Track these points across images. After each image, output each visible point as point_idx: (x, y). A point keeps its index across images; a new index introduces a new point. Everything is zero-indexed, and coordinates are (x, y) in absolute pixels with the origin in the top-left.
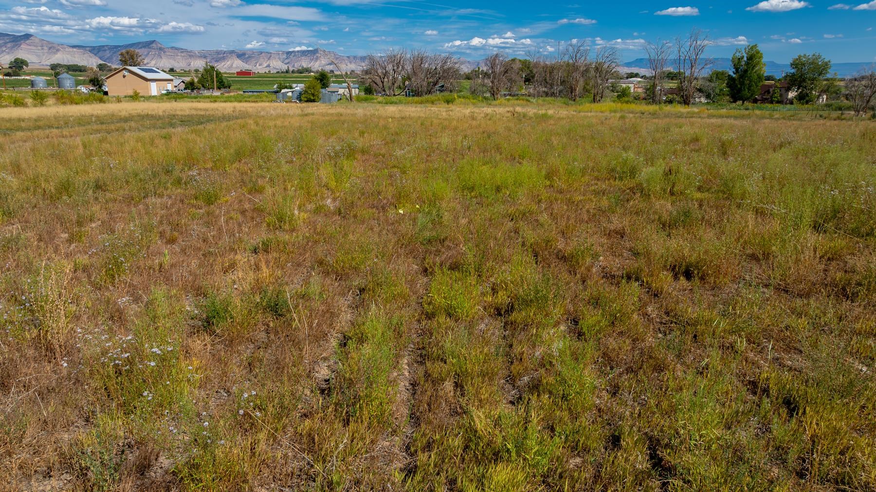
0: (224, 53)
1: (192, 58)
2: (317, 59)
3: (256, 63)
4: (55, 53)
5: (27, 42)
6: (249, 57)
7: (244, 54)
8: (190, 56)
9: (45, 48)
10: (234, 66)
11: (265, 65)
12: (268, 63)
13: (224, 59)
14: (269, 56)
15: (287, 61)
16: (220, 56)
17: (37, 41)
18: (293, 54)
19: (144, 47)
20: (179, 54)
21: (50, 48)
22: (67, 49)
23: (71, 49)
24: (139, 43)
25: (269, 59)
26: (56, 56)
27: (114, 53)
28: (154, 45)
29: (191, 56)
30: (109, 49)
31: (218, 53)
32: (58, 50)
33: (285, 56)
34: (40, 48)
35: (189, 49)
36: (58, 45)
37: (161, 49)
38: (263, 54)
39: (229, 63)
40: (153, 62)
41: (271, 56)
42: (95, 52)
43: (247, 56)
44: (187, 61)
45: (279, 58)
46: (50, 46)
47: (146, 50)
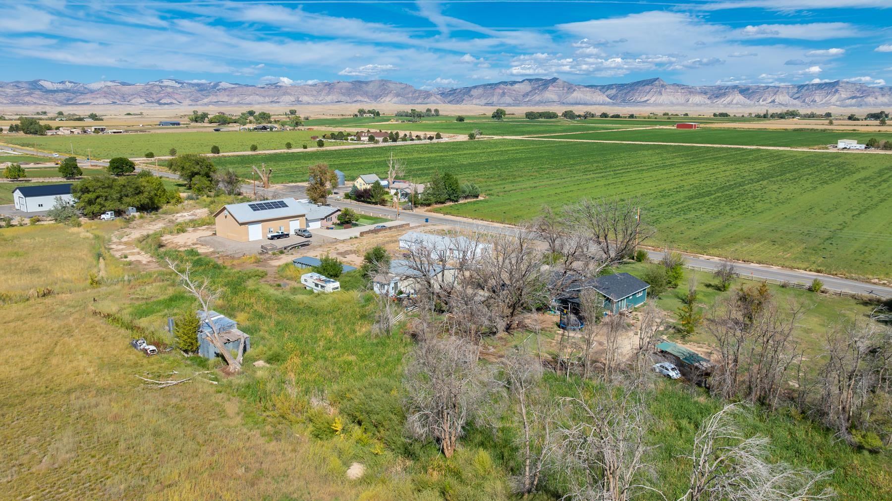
0: (726, 89)
1: (692, 95)
2: (837, 91)
3: (760, 98)
4: (572, 93)
5: (554, 84)
6: (753, 92)
7: (748, 89)
9: (565, 89)
10: (735, 101)
11: (770, 100)
12: (773, 99)
13: (724, 94)
14: (776, 90)
15: (797, 96)
16: (721, 92)
17: (561, 83)
18: (805, 88)
19: (648, 84)
20: (679, 91)
22: (582, 90)
23: (585, 89)
24: (644, 81)
25: (775, 94)
26: (572, 95)
27: (620, 91)
28: (657, 82)
29: (690, 93)
30: (616, 87)
31: (720, 88)
32: (574, 90)
33: (795, 90)
34: (561, 89)
35: (691, 85)
36: (576, 85)
37: (663, 86)
38: (769, 89)
39: (729, 99)
40: (653, 99)
41: (778, 91)
42: (604, 90)
43: (751, 91)
44: (686, 97)
45: (788, 93)
46: (569, 86)
47: (647, 88)
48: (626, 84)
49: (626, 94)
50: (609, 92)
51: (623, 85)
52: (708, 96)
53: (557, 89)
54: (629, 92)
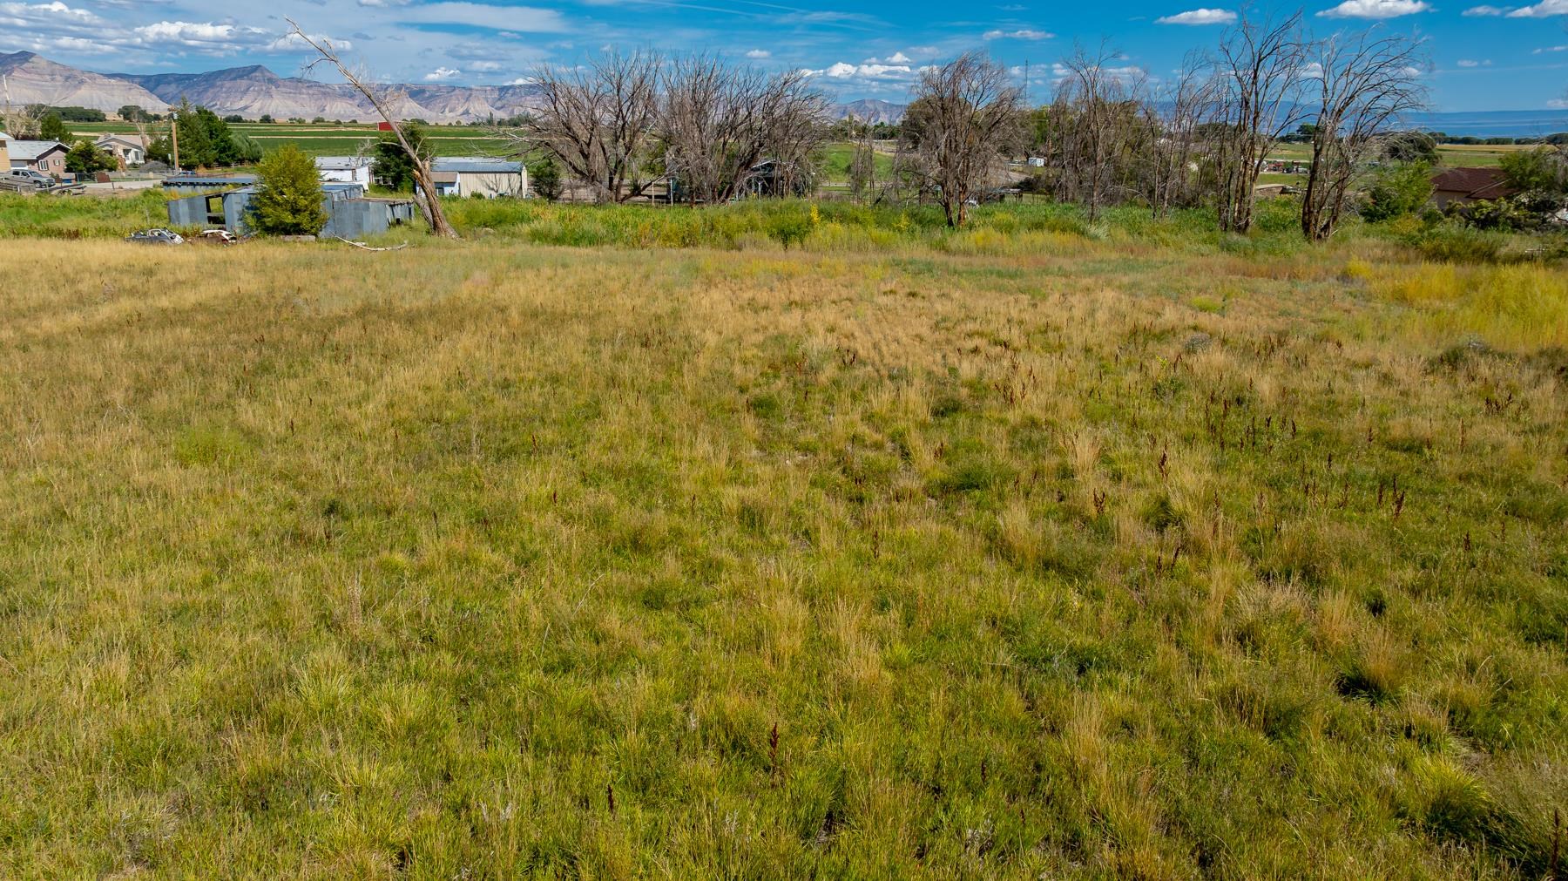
0: (387, 89)
1: (329, 99)
3: (444, 107)
4: (76, 87)
5: (26, 65)
6: (432, 96)
7: (422, 91)
8: (324, 93)
9: (58, 78)
10: (404, 110)
11: (461, 110)
12: (465, 107)
14: (468, 94)
15: (499, 104)
17: (43, 63)
18: (511, 92)
19: (241, 77)
20: (305, 91)
21: (67, 78)
22: (98, 81)
23: (106, 81)
24: (231, 71)
25: (467, 100)
26: (79, 92)
27: (185, 88)
28: (258, 74)
29: (325, 95)
30: (176, 80)
31: (376, 88)
32: (82, 82)
33: (496, 95)
34: (48, 78)
35: (323, 82)
36: (83, 72)
37: (271, 81)
38: (457, 92)
40: (257, 105)
41: (471, 95)
42: (152, 84)
43: (427, 94)
44: (319, 103)
45: (486, 99)
46: (67, 74)
47: (244, 83)
48: (196, 76)
49: (199, 94)
50: (161, 89)
51: (189, 77)
52: (357, 102)
53: (36, 77)
54: (205, 90)
